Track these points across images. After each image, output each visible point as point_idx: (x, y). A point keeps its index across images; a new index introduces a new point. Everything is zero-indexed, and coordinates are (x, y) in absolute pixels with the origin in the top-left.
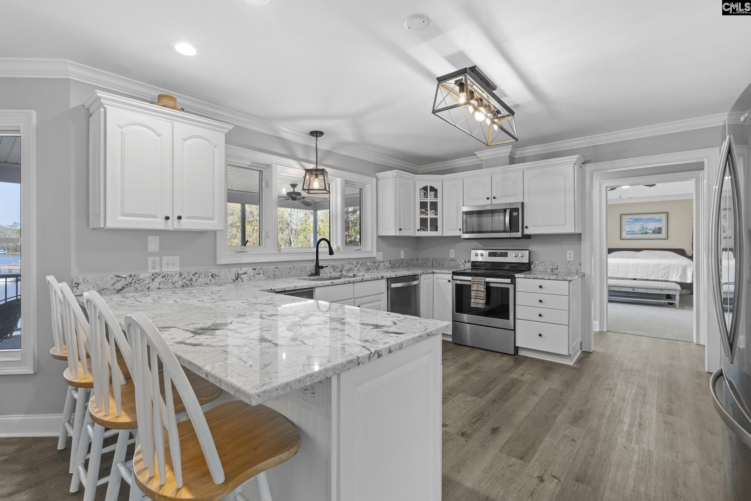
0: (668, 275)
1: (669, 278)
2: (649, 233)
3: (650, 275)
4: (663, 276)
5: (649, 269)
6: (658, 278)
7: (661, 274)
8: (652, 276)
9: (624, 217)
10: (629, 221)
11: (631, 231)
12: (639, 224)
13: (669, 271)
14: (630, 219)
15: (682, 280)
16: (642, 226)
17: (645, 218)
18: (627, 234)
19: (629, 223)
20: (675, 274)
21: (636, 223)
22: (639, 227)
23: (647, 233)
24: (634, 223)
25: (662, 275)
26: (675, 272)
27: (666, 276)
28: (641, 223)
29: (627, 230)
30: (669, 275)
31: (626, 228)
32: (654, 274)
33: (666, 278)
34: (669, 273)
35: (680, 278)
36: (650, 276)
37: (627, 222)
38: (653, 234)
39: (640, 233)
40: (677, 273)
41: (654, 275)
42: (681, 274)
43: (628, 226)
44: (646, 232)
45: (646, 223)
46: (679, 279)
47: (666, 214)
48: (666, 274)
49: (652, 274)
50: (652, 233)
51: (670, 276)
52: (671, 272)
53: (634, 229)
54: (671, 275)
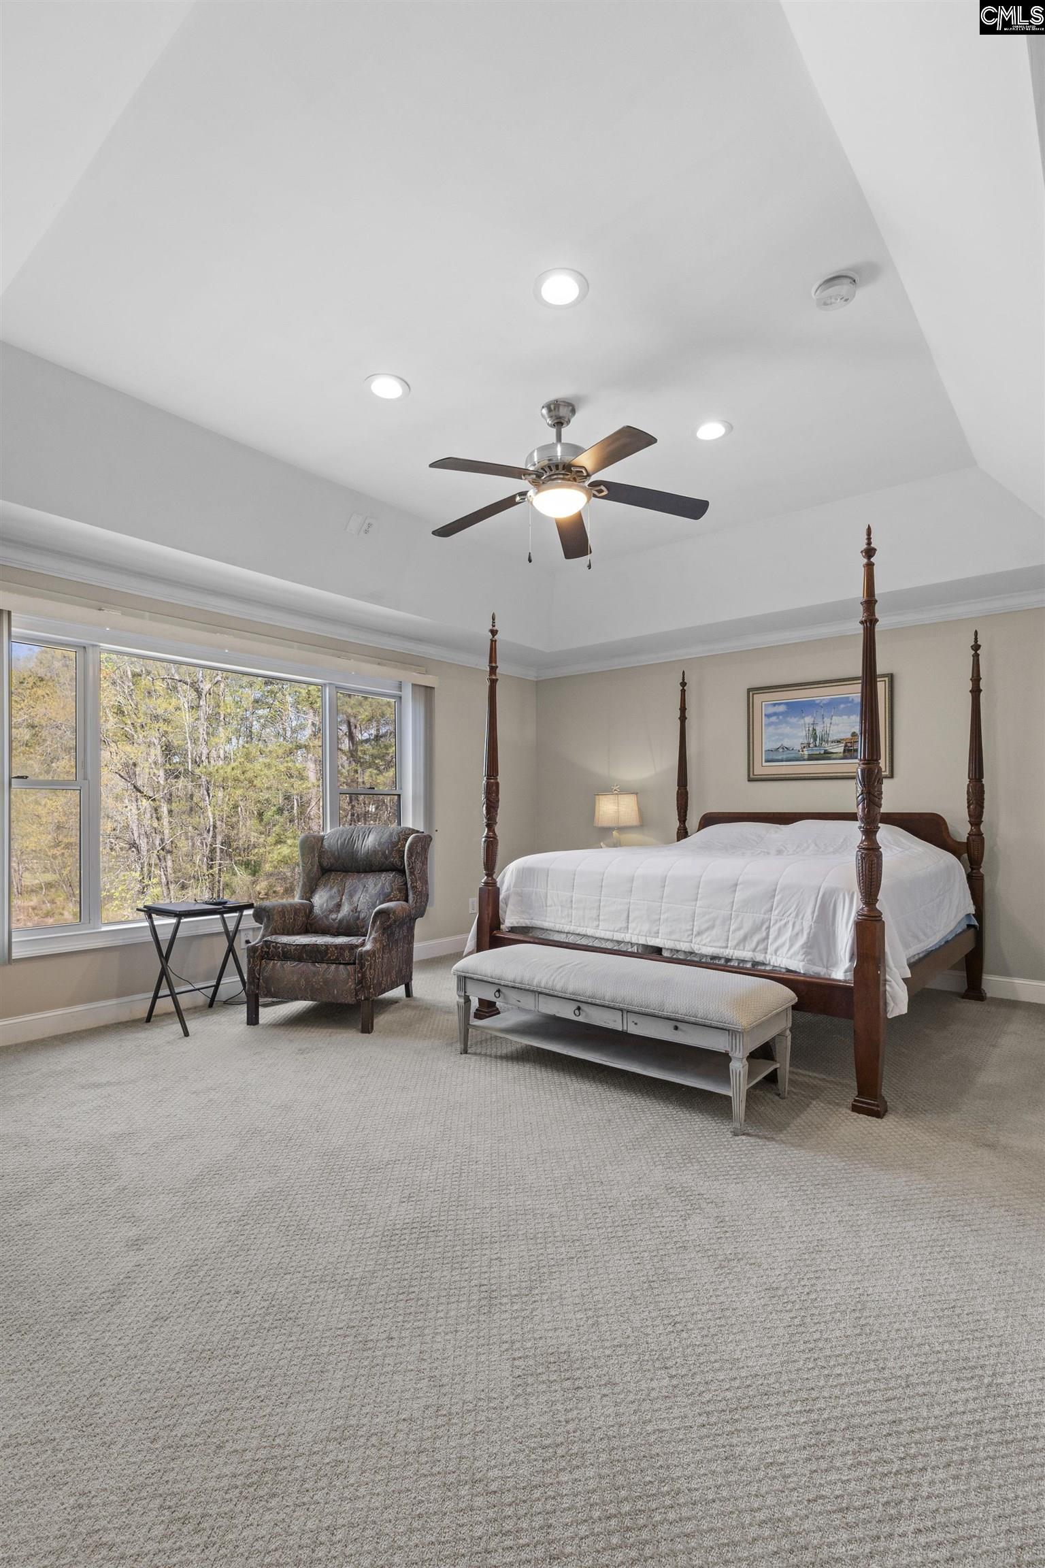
0: (764, 934)
1: (765, 950)
2: (834, 756)
3: (699, 934)
4: (744, 939)
5: (699, 903)
6: (727, 947)
7: (739, 929)
8: (706, 938)
9: (758, 698)
10: (775, 714)
11: (781, 750)
12: (802, 722)
13: (767, 916)
14: (775, 705)
15: (814, 964)
16: (811, 729)
17: (821, 700)
19: (774, 719)
20: (788, 934)
21: (793, 720)
22: (804, 733)
23: (826, 755)
24: (788, 719)
25: (741, 933)
26: (786, 924)
27: (756, 939)
28: (808, 720)
29: (768, 745)
30: (767, 937)
31: (768, 740)
32: (712, 927)
33: (754, 950)
34: (768, 928)
35: (806, 954)
36: (699, 939)
37: (768, 716)
38: (844, 758)
39: (806, 757)
40: (797, 928)
41: (714, 932)
42: (809, 934)
43: (771, 729)
44: (826, 752)
45: (825, 719)
46: (800, 957)
47: (886, 679)
48: (756, 929)
49: (707, 929)
50: (841, 755)
51: (770, 941)
52: (774, 924)
53: (787, 743)
54: (776, 939)
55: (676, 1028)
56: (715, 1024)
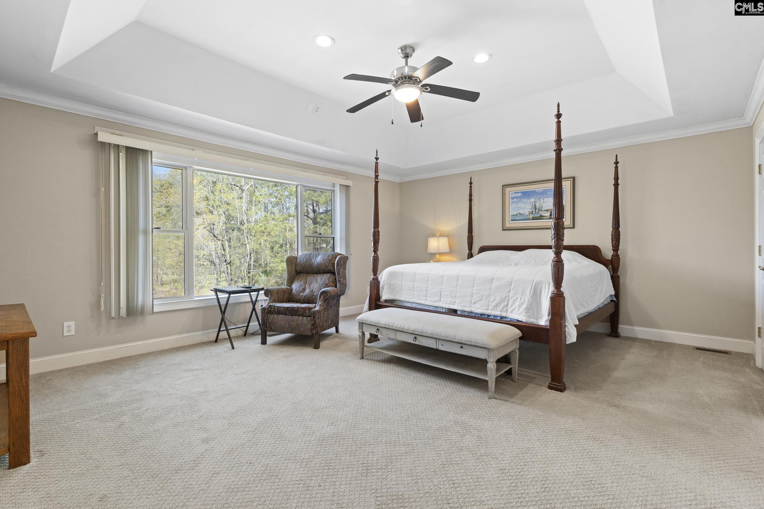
0: (506, 303)
1: (507, 311)
2: (545, 218)
3: (475, 303)
4: (497, 306)
5: (475, 288)
6: (488, 309)
7: (494, 301)
8: (477, 305)
9: (508, 190)
10: (516, 197)
11: (519, 215)
12: (529, 201)
13: (507, 294)
14: (516, 193)
15: (530, 318)
16: (534, 204)
17: (539, 190)
18: (512, 220)
19: (515, 200)
20: (517, 303)
21: (525, 200)
22: (530, 207)
23: (541, 217)
24: (522, 200)
25: (495, 303)
26: (517, 298)
27: (502, 305)
28: (532, 200)
29: (513, 212)
30: (508, 305)
31: (512, 210)
32: (481, 300)
33: (501, 311)
34: (508, 300)
35: (527, 313)
36: (475, 305)
37: (513, 198)
39: (531, 218)
40: (522, 300)
41: (482, 302)
42: (528, 303)
43: (514, 205)
44: (541, 216)
45: (540, 200)
46: (524, 314)
47: (571, 179)
48: (502, 301)
49: (478, 301)
50: (549, 217)
51: (509, 306)
52: (511, 298)
53: (522, 212)
54: (512, 305)
55: (462, 347)
56: (480, 345)
